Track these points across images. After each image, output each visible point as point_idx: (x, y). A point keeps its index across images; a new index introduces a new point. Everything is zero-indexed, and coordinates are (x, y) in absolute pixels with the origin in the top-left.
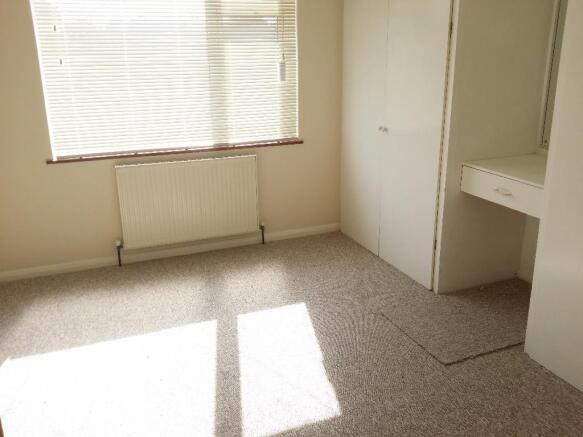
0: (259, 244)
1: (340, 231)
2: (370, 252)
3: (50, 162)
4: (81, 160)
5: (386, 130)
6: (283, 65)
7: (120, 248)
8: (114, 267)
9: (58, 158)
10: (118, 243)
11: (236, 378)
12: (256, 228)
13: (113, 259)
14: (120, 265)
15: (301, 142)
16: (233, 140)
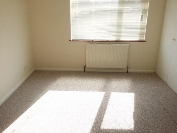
0: (126, 73)
1: (155, 73)
2: (164, 81)
3: (70, 41)
4: (78, 41)
5: (175, 40)
6: (142, 16)
7: (85, 67)
8: (83, 72)
9: (72, 40)
10: (85, 65)
11: (105, 110)
12: (126, 67)
13: (82, 70)
14: (84, 72)
15: (145, 42)
16: (122, 39)
